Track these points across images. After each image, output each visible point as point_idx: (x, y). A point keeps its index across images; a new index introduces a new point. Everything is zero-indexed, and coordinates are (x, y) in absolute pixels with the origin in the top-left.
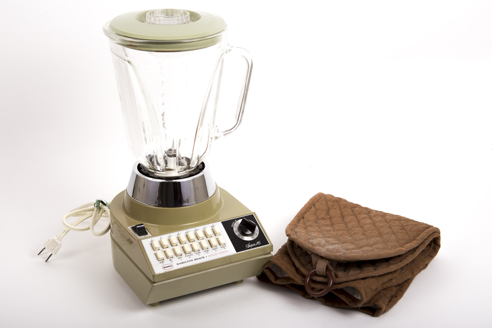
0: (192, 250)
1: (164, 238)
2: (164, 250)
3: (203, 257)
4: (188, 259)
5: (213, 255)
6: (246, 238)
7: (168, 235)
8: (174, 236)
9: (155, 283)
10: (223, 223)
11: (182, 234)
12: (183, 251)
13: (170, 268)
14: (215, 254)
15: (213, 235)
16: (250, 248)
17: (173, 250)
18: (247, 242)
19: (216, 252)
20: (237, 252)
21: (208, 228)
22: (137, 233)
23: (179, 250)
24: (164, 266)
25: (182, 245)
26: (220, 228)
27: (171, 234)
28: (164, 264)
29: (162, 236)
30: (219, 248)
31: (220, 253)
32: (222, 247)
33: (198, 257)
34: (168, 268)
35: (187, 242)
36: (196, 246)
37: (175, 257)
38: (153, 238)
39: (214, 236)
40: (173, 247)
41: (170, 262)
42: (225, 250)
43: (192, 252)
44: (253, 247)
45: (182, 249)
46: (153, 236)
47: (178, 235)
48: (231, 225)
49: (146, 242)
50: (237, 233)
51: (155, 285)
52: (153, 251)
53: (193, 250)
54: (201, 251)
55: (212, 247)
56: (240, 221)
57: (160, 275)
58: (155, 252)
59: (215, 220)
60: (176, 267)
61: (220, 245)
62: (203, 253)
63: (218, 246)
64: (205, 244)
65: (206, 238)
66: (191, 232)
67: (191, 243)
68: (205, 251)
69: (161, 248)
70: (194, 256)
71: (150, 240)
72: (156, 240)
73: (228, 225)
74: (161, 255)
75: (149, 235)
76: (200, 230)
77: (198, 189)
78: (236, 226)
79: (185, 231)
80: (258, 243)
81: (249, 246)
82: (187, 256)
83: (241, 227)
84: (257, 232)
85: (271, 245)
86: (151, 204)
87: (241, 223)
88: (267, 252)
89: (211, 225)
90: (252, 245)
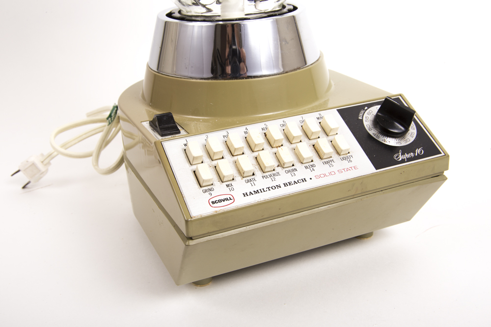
0: (276, 164)
1: (215, 140)
2: (215, 163)
3: (304, 180)
4: (269, 183)
5: (325, 175)
6: (391, 142)
7: (224, 133)
8: (236, 136)
9: (191, 239)
10: (338, 111)
11: (255, 131)
12: (257, 167)
13: (226, 203)
14: (330, 173)
15: (322, 135)
16: (403, 161)
17: (236, 163)
18: (393, 149)
19: (332, 169)
20: (376, 169)
21: (311, 121)
23: (247, 163)
24: (214, 200)
25: (255, 154)
27: (230, 131)
28: (214, 193)
29: (210, 135)
30: (338, 164)
31: (340, 171)
32: (343, 159)
33: (292, 180)
34: (223, 203)
35: (266, 146)
36: (287, 156)
37: (238, 178)
38: (189, 139)
39: (324, 135)
40: (235, 158)
41: (226, 190)
42: (351, 165)
43: (279, 170)
44: (409, 160)
45: (254, 162)
46: (189, 134)
47: (246, 133)
48: (358, 116)
49: (173, 146)
50: (373, 132)
51: (191, 243)
52: (187, 165)
53: (281, 164)
54: (298, 166)
55: (321, 158)
56: (375, 109)
57: (203, 220)
58: (194, 167)
59: (324, 107)
60: (241, 202)
61: (338, 153)
62: (302, 172)
63: (335, 157)
64: (306, 150)
65: (307, 140)
66: (275, 128)
67: (275, 150)
68: (306, 167)
69: (207, 160)
70: (284, 177)
71: (182, 141)
72: (196, 144)
73: (351, 116)
74: (206, 173)
75: (183, 132)
76: (293, 124)
77: (287, 42)
78: (368, 118)
79: (262, 125)
80: (418, 151)
81: (401, 158)
82: (267, 177)
83: (378, 121)
84: (413, 131)
85: (446, 156)
86: (190, 75)
87: (379, 111)
88: (436, 171)
89: (316, 114)
90: (407, 156)
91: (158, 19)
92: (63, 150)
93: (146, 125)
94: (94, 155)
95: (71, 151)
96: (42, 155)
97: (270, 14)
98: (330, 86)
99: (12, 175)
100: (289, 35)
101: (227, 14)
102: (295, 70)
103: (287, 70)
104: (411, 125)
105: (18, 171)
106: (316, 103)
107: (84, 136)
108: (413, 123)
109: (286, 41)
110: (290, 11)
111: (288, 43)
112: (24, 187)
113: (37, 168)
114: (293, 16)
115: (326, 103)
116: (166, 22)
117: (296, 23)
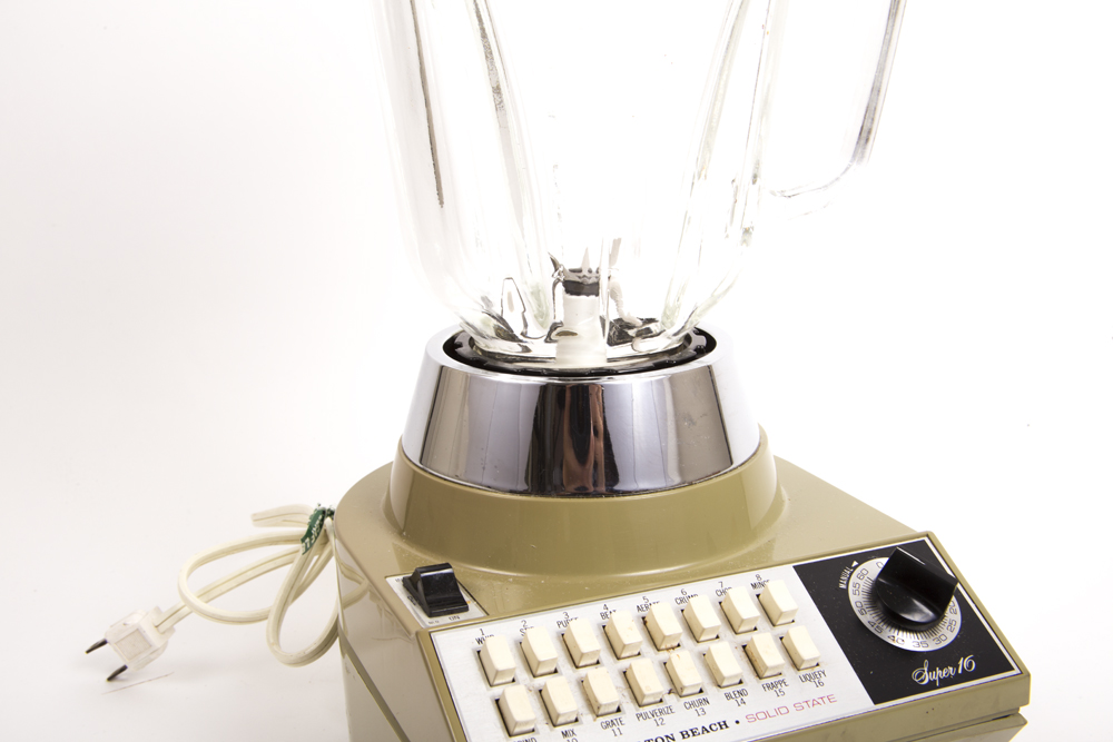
0: (667, 687)
1: (541, 631)
2: (539, 682)
3: (724, 725)
4: (650, 729)
5: (767, 715)
6: (907, 641)
7: (559, 615)
8: (584, 621)
10: (798, 569)
11: (624, 613)
12: (627, 693)
14: (778, 711)
15: (763, 624)
16: (931, 686)
17: (582, 683)
18: (913, 658)
19: (782, 701)
20: (875, 703)
21: (741, 591)
22: (421, 604)
23: (606, 687)
25: (623, 664)
26: (790, 593)
27: (573, 611)
29: (532, 620)
30: (796, 689)
31: (799, 707)
32: (806, 678)
33: (698, 723)
35: (647, 648)
36: (689, 672)
37: (587, 718)
38: (489, 628)
39: (767, 625)
40: (582, 672)
42: (822, 691)
43: (671, 700)
44: (946, 682)
45: (620, 682)
46: (489, 616)
47: (604, 616)
48: (838, 581)
49: (454, 642)
50: (868, 618)
52: (483, 685)
53: (675, 689)
54: (711, 691)
55: (759, 677)
56: (875, 566)
58: (497, 691)
61: (796, 666)
62: (718, 706)
63: (790, 674)
65: (729, 633)
66: (664, 607)
67: (663, 656)
68: (728, 696)
69: (523, 675)
70: (681, 717)
71: (473, 633)
72: (501, 639)
73: (822, 580)
74: (521, 706)
75: (473, 609)
76: (702, 599)
77: (692, 422)
78: (859, 584)
79: (638, 599)
80: (964, 663)
81: (927, 677)
82: (646, 717)
83: (877, 594)
84: (953, 615)
85: (1025, 675)
87: (884, 572)
88: (1003, 707)
89: (751, 577)
90: (940, 673)
92: (200, 603)
93: (395, 584)
94: (272, 617)
95: (223, 606)
96: (158, 610)
97: (660, 362)
99: (88, 651)
100: (697, 407)
101: (568, 357)
102: (708, 477)
103: (690, 478)
104: (951, 604)
105: (104, 643)
106: (752, 547)
107: (250, 574)
108: (953, 599)
109: (691, 420)
110: (701, 352)
111: (694, 424)
112: (111, 678)
113: (144, 639)
114: (709, 367)
115: (769, 546)
116: (442, 367)
117: (713, 382)
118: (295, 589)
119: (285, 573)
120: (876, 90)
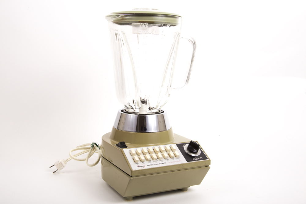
0: (157, 158)
2: (139, 156)
3: (165, 163)
4: (155, 163)
5: (172, 162)
6: (193, 155)
7: (141, 148)
10: (176, 144)
11: (151, 148)
12: (151, 158)
13: (142, 167)
14: (173, 162)
17: (145, 157)
18: (194, 157)
19: (174, 161)
20: (187, 162)
21: (168, 147)
22: (120, 147)
23: (148, 157)
24: (139, 166)
25: (151, 155)
26: (175, 147)
27: (143, 148)
28: (139, 164)
29: (137, 148)
30: (175, 159)
31: (176, 162)
33: (162, 163)
34: (141, 167)
35: (154, 153)
36: (160, 156)
37: (146, 161)
38: (131, 149)
39: (172, 151)
40: (145, 155)
41: (143, 164)
42: (179, 160)
43: (157, 160)
44: (198, 160)
47: (148, 149)
48: (182, 146)
49: (126, 151)
50: (187, 151)
51: (132, 178)
52: (131, 156)
54: (163, 159)
55: (170, 158)
56: (188, 145)
57: (136, 171)
58: (133, 157)
59: (172, 143)
60: (147, 167)
61: (176, 157)
62: (164, 161)
64: (166, 154)
65: (166, 152)
66: (156, 148)
67: (156, 154)
68: (166, 160)
69: (136, 155)
70: (159, 162)
71: (129, 150)
72: (133, 150)
73: (180, 146)
74: (136, 158)
75: (128, 147)
76: (162, 147)
77: (161, 122)
78: (185, 147)
79: (153, 147)
80: (201, 158)
81: (195, 159)
82: (154, 161)
83: (188, 148)
84: (199, 153)
85: (210, 160)
86: (130, 130)
87: (189, 145)
88: (207, 165)
89: (169, 145)
90: (197, 159)
91: (118, 112)
92: (74, 157)
93: (115, 145)
94: (86, 160)
95: (77, 158)
96: (64, 160)
97: (156, 113)
98: (174, 138)
99: (50, 167)
100: (161, 120)
101: (141, 112)
102: (163, 131)
103: (160, 131)
104: (199, 151)
105: (54, 165)
106: (169, 142)
107: (81, 153)
108: (199, 149)
110: (162, 113)
112: (54, 173)
113: (62, 164)
114: (163, 115)
115: (173, 142)
116: (121, 113)
117: (163, 117)
118: (90, 156)
119: (88, 153)
120: (189, 73)
